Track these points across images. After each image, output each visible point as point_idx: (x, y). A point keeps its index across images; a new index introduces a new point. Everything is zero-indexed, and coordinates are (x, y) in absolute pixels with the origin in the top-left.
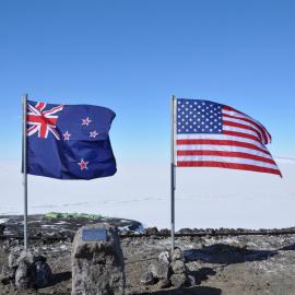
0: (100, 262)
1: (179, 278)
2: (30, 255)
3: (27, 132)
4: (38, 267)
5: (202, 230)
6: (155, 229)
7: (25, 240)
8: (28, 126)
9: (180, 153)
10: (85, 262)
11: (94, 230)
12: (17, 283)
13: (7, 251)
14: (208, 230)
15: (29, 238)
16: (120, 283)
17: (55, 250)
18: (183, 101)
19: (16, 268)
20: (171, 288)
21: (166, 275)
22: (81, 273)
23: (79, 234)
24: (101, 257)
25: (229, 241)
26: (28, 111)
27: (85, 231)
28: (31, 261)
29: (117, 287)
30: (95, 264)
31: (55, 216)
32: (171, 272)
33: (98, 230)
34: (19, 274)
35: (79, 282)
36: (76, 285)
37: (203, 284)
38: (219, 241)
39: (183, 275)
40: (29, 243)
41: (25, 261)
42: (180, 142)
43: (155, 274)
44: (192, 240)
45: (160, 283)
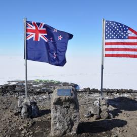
0: (67, 107)
1: (105, 115)
2: (28, 101)
3: (27, 38)
4: (33, 107)
5: (112, 89)
6: (89, 88)
7: (26, 93)
8: (27, 35)
9: (107, 50)
10: (59, 107)
11: (63, 90)
12: (22, 115)
13: (17, 98)
14: (115, 90)
15: (28, 92)
16: (77, 118)
17: (40, 98)
18: (108, 22)
19: (22, 107)
20: (101, 120)
21: (98, 113)
22: (56, 112)
23: (55, 92)
24: (67, 104)
25: (126, 95)
26: (27, 27)
27: (59, 90)
28: (29, 104)
29: (76, 120)
30: (64, 108)
31: (38, 81)
32: (100, 111)
33: (66, 90)
34: (23, 110)
35: (56, 117)
36: (54, 119)
37: (117, 118)
38: (121, 96)
39: (107, 113)
40: (27, 94)
41: (26, 104)
42: (107, 44)
43: (92, 112)
44: (107, 94)
45: (95, 117)
